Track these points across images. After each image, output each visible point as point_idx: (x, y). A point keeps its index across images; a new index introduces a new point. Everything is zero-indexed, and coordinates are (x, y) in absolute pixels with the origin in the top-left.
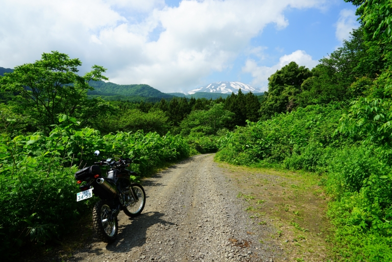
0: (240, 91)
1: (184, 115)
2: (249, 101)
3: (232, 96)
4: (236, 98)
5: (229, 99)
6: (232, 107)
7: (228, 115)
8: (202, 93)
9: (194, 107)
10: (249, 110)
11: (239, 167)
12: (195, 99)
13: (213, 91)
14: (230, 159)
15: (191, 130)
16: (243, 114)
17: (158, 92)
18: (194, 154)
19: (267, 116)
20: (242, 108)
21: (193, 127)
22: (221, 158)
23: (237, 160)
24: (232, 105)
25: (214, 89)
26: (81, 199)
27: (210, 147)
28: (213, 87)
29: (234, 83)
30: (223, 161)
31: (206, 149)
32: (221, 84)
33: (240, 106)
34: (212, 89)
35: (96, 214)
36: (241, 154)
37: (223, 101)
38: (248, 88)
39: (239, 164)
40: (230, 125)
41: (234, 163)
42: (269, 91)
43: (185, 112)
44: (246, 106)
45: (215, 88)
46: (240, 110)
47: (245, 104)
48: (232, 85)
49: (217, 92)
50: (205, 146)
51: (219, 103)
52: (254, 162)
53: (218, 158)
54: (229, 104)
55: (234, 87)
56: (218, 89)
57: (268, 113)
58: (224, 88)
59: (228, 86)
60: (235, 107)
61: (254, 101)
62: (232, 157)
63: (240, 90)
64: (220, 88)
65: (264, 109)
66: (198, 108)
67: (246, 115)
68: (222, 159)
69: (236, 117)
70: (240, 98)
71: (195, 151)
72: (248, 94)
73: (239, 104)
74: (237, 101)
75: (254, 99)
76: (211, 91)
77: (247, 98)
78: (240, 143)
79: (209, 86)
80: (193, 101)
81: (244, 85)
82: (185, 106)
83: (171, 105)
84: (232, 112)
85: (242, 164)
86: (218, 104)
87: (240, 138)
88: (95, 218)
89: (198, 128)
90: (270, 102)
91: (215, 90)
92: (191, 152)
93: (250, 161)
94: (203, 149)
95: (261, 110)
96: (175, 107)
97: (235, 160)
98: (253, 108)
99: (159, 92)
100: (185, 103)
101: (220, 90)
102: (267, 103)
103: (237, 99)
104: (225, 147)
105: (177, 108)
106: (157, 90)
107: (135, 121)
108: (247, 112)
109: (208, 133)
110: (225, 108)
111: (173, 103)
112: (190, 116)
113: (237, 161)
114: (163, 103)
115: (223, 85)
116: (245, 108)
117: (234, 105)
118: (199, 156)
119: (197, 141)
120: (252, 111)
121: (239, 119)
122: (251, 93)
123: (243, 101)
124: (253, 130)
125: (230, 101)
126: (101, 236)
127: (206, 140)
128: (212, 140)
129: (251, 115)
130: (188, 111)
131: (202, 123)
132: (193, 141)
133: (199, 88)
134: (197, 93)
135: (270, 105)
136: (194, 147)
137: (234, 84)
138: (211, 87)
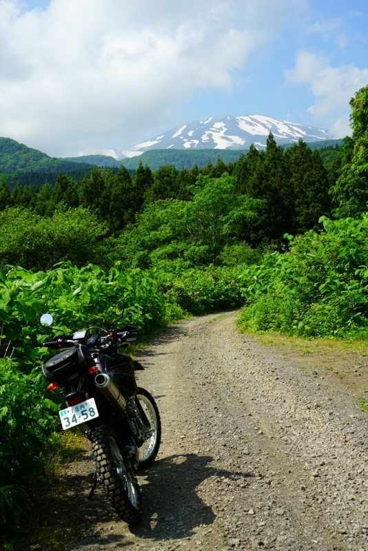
0: (271, 141)
1: (126, 216)
2: (298, 165)
3: (250, 157)
4: (262, 159)
5: (246, 164)
6: (255, 186)
7: (247, 207)
8: (161, 151)
9: (149, 192)
10: (301, 191)
11: (315, 342)
12: (148, 170)
13: (193, 144)
14: (288, 323)
15: (152, 255)
16: (286, 203)
17: (39, 155)
18: (176, 317)
19: (353, 203)
20: (281, 187)
21: (155, 247)
22: (259, 323)
23: (308, 323)
24: (253, 179)
25: (193, 138)
26: (73, 424)
27: (214, 297)
28: (190, 134)
29: (247, 119)
30: (266, 329)
31: (204, 302)
32: (211, 125)
33: (274, 182)
34: (189, 139)
35: (104, 456)
36: (316, 307)
37: (231, 170)
38: (287, 131)
39: (312, 334)
40: (253, 236)
41: (301, 333)
42: (355, 135)
43: (126, 208)
44: (292, 180)
45: (198, 136)
46: (276, 191)
47: (290, 176)
48: (243, 126)
49: (202, 147)
50: (201, 295)
51: (219, 176)
52: (354, 326)
53: (251, 322)
54: (245, 177)
55: (248, 129)
56: (205, 138)
57: (355, 194)
58: (222, 133)
59: (233, 129)
60: (262, 186)
61: (311, 166)
62: (292, 317)
63: (271, 137)
64: (210, 136)
65: (343, 185)
66: (161, 193)
67: (293, 206)
68: (264, 325)
69: (268, 211)
70: (274, 158)
71: (179, 309)
72: (295, 148)
73: (274, 175)
74: (267, 169)
75: (311, 160)
76: (187, 145)
77: (293, 158)
78: (310, 279)
79: (179, 133)
80: (145, 174)
81: (275, 122)
82: (125, 191)
83: (86, 191)
84: (255, 197)
85: (322, 334)
86: (217, 180)
87: (309, 264)
88: (104, 466)
89: (169, 248)
90: (360, 164)
91: (197, 142)
92: (169, 312)
93: (344, 323)
94: (197, 304)
95: (336, 189)
96: (99, 194)
97: (301, 324)
98: (313, 183)
99: (45, 155)
100: (125, 184)
101: (211, 140)
102: (353, 167)
103: (266, 162)
104: (265, 291)
105: (104, 198)
106: (35, 151)
107: (22, 241)
108: (297, 197)
109: (201, 261)
110: (238, 188)
111: (92, 185)
112: (145, 217)
113: (307, 327)
114: (65, 186)
115: (218, 125)
116: (291, 186)
117: (261, 179)
118: (191, 323)
119: (179, 284)
120: (310, 193)
121: (275, 217)
122: (303, 145)
123: (284, 168)
124: (344, 243)
125: (246, 169)
126: (121, 506)
127: (201, 279)
128: (216, 279)
129: (308, 204)
130: (138, 204)
131: (180, 235)
132: (168, 284)
133: (153, 140)
134: (150, 153)
135: (360, 175)
136: (174, 298)
137: (248, 123)
138: (185, 134)
